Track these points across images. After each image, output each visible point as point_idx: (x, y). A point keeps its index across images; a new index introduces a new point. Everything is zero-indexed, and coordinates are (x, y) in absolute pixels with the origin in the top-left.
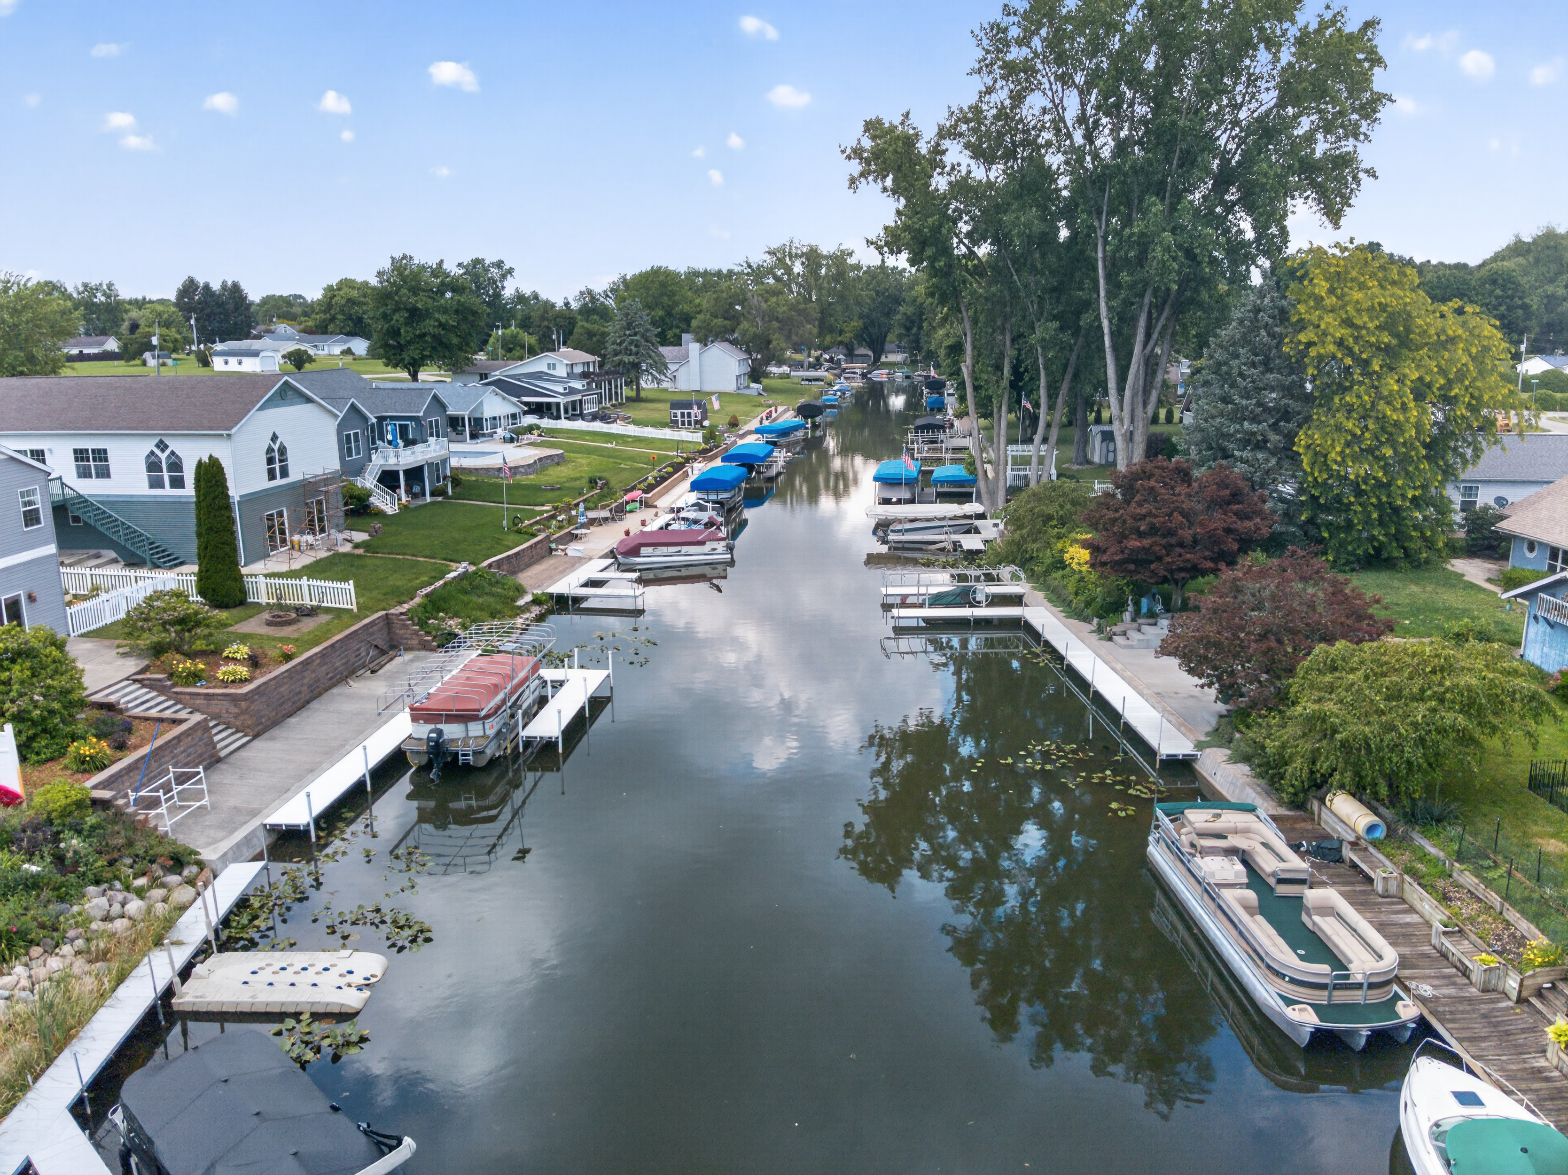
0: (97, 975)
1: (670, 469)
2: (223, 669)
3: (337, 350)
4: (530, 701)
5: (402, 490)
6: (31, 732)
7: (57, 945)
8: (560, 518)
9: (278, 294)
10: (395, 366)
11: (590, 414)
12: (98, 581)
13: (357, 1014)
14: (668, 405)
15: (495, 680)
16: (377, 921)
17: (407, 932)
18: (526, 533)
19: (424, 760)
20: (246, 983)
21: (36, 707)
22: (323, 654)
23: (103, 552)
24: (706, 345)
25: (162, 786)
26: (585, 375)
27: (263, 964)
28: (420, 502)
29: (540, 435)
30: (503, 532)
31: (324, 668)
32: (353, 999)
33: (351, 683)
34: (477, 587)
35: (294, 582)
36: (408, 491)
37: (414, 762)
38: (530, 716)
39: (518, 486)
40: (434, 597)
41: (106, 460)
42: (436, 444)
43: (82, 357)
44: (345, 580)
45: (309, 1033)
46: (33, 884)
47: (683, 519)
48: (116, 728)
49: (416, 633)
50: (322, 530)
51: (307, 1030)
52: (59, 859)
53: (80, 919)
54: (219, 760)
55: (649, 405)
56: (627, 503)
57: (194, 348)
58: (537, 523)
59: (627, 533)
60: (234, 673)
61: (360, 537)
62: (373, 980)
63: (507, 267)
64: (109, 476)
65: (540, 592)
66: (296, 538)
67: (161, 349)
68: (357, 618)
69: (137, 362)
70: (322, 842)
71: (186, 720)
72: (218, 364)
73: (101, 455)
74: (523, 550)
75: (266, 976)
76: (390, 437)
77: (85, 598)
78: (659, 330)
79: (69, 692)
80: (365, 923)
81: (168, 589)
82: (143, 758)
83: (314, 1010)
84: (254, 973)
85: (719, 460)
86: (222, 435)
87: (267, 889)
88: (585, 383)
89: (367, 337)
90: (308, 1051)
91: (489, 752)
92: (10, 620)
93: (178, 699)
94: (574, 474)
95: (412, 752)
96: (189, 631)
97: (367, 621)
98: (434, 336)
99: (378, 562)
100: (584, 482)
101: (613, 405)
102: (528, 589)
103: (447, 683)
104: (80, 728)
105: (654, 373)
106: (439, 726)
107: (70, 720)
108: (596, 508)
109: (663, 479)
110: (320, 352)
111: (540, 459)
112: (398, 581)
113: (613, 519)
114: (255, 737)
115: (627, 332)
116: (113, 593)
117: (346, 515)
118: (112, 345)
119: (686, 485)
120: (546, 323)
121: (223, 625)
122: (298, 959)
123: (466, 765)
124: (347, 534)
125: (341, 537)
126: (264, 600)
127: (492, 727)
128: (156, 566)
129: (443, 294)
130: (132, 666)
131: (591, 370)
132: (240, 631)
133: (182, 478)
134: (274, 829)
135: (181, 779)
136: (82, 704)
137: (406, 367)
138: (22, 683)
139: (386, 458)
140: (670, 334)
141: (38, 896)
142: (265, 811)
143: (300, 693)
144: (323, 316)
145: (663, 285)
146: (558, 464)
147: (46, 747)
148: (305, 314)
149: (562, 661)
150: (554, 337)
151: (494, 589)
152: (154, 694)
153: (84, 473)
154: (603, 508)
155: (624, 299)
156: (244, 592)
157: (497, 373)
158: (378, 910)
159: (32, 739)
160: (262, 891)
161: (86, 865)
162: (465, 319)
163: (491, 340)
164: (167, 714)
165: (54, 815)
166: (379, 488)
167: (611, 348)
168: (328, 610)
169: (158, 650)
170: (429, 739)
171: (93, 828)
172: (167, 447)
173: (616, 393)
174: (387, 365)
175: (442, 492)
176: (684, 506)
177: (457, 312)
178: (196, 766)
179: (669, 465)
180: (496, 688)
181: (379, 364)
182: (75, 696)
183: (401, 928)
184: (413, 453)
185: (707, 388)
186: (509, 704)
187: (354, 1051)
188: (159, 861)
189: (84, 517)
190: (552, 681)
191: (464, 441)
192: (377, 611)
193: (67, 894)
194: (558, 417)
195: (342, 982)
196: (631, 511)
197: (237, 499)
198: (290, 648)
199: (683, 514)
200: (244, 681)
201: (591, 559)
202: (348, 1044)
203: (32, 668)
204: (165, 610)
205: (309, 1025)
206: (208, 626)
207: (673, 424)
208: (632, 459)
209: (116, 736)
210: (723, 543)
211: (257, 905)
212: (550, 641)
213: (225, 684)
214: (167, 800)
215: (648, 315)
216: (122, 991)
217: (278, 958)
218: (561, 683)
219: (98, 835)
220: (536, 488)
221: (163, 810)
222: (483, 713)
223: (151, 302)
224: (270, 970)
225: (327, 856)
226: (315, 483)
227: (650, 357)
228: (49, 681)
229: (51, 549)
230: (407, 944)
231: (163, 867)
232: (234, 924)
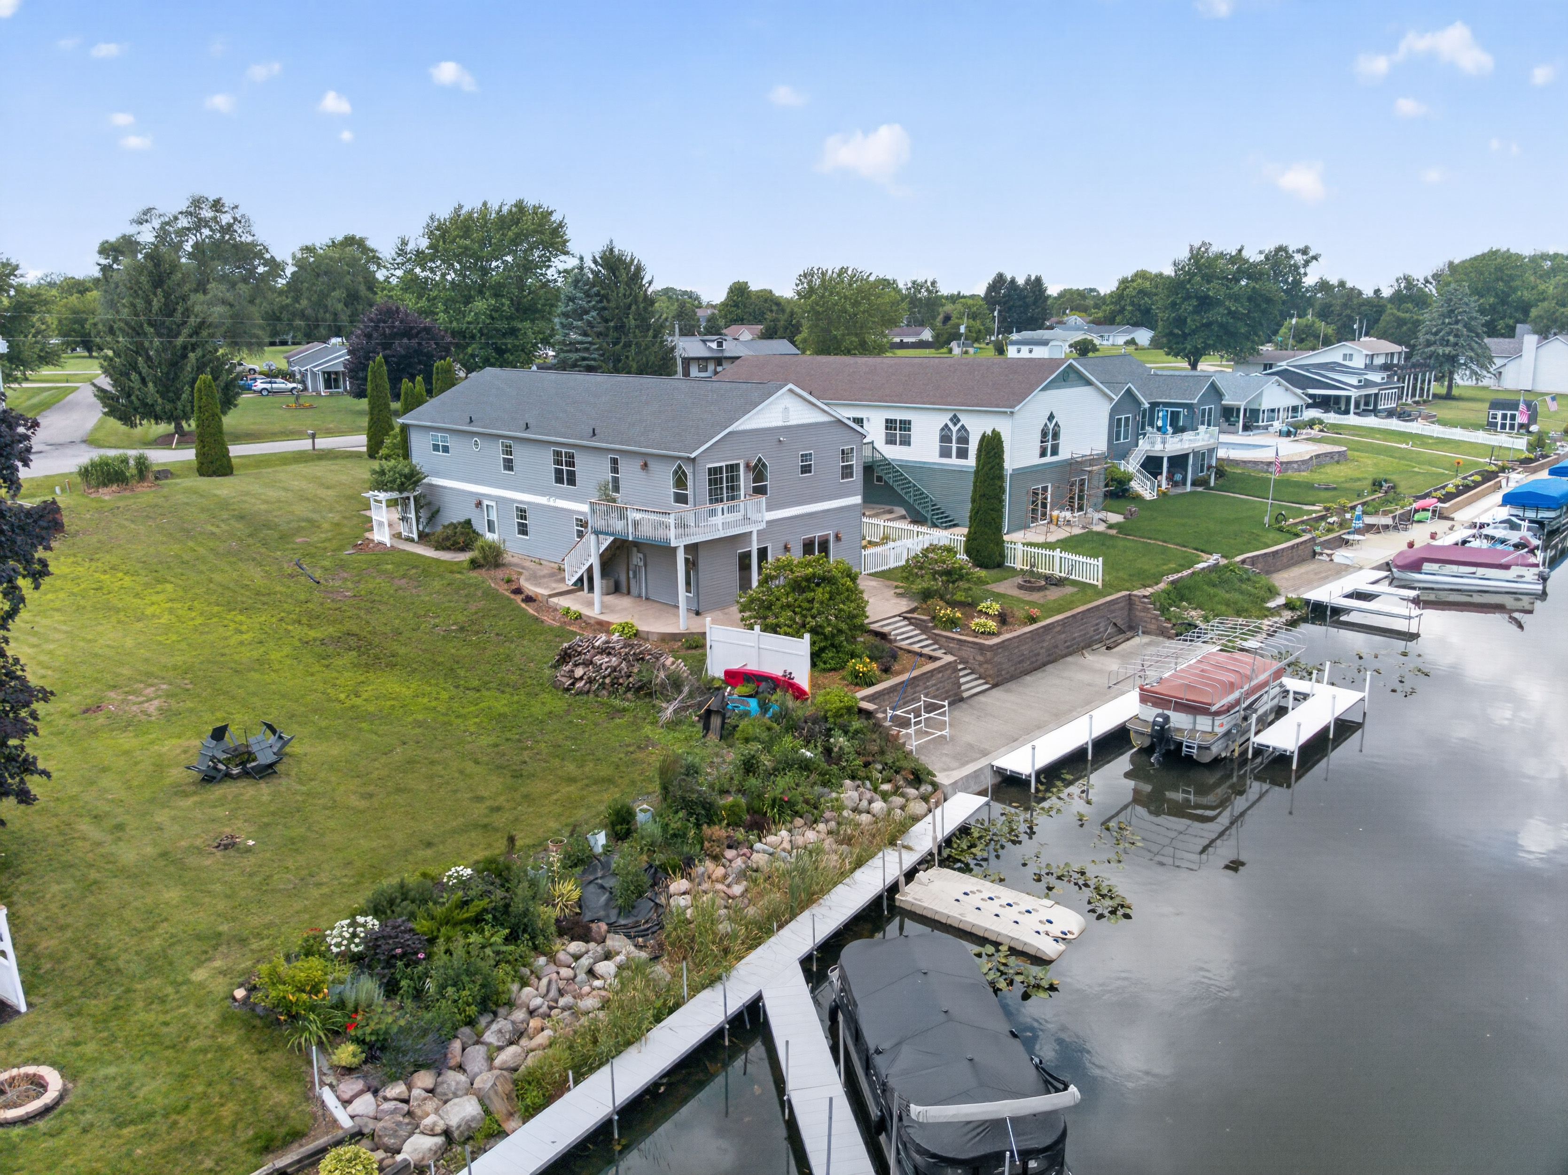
0: (842, 854)
1: (1478, 478)
2: (977, 620)
3: (1121, 340)
4: (1267, 707)
5: (1163, 478)
6: (822, 644)
7: (815, 821)
8: (1331, 520)
9: (1075, 288)
10: (1176, 355)
11: (1385, 410)
12: (887, 531)
13: (1049, 962)
14: (1487, 405)
15: (1233, 678)
16: (1081, 882)
17: (1107, 902)
18: (1288, 531)
19: (1147, 743)
20: (957, 900)
21: (829, 625)
22: (1064, 623)
23: (896, 508)
24: (1546, 338)
25: (913, 710)
26: (1385, 367)
27: (975, 889)
28: (1179, 490)
29: (1321, 431)
30: (1264, 529)
31: (1063, 636)
32: (1048, 948)
33: (1087, 655)
34: (1226, 582)
35: (1047, 552)
36: (1170, 478)
37: (1138, 742)
38: (1264, 723)
39: (1288, 483)
40: (1179, 585)
41: (909, 430)
42: (1206, 432)
43: (902, 345)
44: (1096, 556)
45: (1005, 965)
46: (805, 766)
47: (1487, 537)
48: (884, 654)
49: (1156, 618)
50: (1080, 509)
51: (1004, 961)
52: (828, 751)
53: (836, 804)
54: (962, 700)
55: (1461, 404)
56: (1416, 511)
57: (993, 338)
58: (1302, 522)
59: (1411, 545)
60: (985, 626)
61: (1115, 518)
62: (1069, 936)
63: (1312, 253)
64: (909, 444)
65: (1294, 596)
66: (1055, 513)
67: (966, 339)
68: (1100, 594)
69: (944, 350)
70: (1040, 795)
71: (939, 659)
72: (1012, 352)
73: (906, 425)
74: (1283, 550)
75: (975, 900)
76: (1160, 423)
77: (876, 544)
78: (1488, 318)
79: (855, 617)
80: (1069, 881)
81: (941, 544)
82: (903, 683)
83: (1013, 944)
84: (966, 894)
85: (1546, 471)
86: (1006, 413)
87: (986, 824)
88: (1385, 375)
89: (1152, 328)
90: (1001, 980)
91: (1215, 750)
92: (820, 552)
93: (936, 639)
94: (1357, 475)
95: (1137, 732)
96: (953, 582)
97: (1109, 598)
98: (1221, 325)
99: (1128, 544)
100: (1367, 484)
101: (1415, 402)
102: (1282, 591)
103: (1182, 670)
104: (859, 648)
105: (1474, 367)
106: (1166, 712)
107: (852, 640)
108: (1376, 513)
109: (1467, 488)
110: (1105, 343)
111: (1318, 456)
112: (1145, 564)
113: (1396, 528)
114: (995, 686)
115: (1447, 321)
116: (898, 543)
117: (1105, 496)
118: (927, 335)
119: (1498, 497)
120: (1348, 312)
121: (980, 581)
122: (1005, 894)
123: (1189, 757)
124: (1102, 515)
125: (1097, 516)
126: (1018, 566)
127: (1222, 725)
128: (935, 526)
129: (1238, 281)
130: (904, 605)
131: (1395, 361)
132: (995, 590)
133: (967, 450)
134: (999, 772)
135: (930, 708)
136: (864, 630)
137: (1187, 356)
138: (822, 603)
139: (1153, 444)
140: (1501, 324)
141: (808, 777)
142: (995, 754)
143: (1038, 654)
144: (1112, 307)
145: (1499, 269)
146: (1338, 462)
147: (832, 658)
148: (1097, 306)
149: (1310, 674)
150: (1355, 326)
151: (1244, 586)
152: (917, 632)
153: (890, 441)
154: (1385, 513)
155: (1448, 284)
156: (1003, 556)
157: (1284, 363)
158: (1083, 873)
159: (822, 650)
160: (982, 824)
161: (847, 761)
162: (1258, 306)
163: (1283, 330)
164: (926, 651)
165: (829, 714)
166: (1141, 473)
167: (1422, 338)
168: (1075, 583)
169: (926, 595)
170: (1155, 723)
171: (857, 732)
172: (959, 420)
173: (1422, 389)
174: (1168, 354)
175: (1204, 483)
176: (1490, 521)
177: (1250, 299)
178: (943, 700)
179: (1477, 473)
180: (1232, 687)
181: (1160, 354)
182: (858, 621)
183: (1103, 896)
184: (1181, 440)
185: (1541, 388)
186: (1244, 706)
187: (1043, 995)
188: (903, 773)
189: (885, 477)
190: (1295, 693)
191: (1236, 432)
192: (1120, 591)
193: (829, 781)
194: (1347, 412)
195: (1042, 928)
196: (1419, 522)
197: (1010, 472)
198: (1036, 612)
199: (1486, 531)
200: (992, 634)
201: (1361, 568)
202: (1038, 987)
203: (830, 592)
204: (936, 562)
205: (1006, 956)
206: (968, 581)
207: (1491, 426)
208: (1430, 463)
209: (884, 660)
210: (1535, 570)
211: (976, 835)
212: (1299, 649)
213: (975, 634)
214: (916, 723)
215: (1475, 302)
216: (858, 874)
217: (989, 888)
218: (1305, 697)
219: (861, 739)
220: (1310, 486)
221: (911, 730)
222: (1214, 709)
223: (964, 297)
224: (979, 896)
225: (1043, 809)
226: (1081, 463)
227: (1472, 349)
228: (841, 606)
229: (858, 499)
230: (1107, 914)
231: (905, 779)
232: (955, 846)
